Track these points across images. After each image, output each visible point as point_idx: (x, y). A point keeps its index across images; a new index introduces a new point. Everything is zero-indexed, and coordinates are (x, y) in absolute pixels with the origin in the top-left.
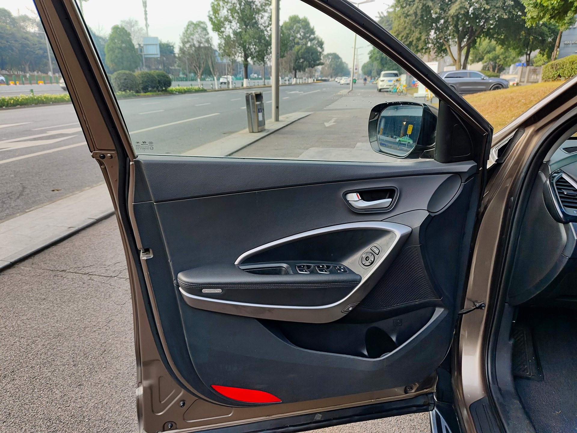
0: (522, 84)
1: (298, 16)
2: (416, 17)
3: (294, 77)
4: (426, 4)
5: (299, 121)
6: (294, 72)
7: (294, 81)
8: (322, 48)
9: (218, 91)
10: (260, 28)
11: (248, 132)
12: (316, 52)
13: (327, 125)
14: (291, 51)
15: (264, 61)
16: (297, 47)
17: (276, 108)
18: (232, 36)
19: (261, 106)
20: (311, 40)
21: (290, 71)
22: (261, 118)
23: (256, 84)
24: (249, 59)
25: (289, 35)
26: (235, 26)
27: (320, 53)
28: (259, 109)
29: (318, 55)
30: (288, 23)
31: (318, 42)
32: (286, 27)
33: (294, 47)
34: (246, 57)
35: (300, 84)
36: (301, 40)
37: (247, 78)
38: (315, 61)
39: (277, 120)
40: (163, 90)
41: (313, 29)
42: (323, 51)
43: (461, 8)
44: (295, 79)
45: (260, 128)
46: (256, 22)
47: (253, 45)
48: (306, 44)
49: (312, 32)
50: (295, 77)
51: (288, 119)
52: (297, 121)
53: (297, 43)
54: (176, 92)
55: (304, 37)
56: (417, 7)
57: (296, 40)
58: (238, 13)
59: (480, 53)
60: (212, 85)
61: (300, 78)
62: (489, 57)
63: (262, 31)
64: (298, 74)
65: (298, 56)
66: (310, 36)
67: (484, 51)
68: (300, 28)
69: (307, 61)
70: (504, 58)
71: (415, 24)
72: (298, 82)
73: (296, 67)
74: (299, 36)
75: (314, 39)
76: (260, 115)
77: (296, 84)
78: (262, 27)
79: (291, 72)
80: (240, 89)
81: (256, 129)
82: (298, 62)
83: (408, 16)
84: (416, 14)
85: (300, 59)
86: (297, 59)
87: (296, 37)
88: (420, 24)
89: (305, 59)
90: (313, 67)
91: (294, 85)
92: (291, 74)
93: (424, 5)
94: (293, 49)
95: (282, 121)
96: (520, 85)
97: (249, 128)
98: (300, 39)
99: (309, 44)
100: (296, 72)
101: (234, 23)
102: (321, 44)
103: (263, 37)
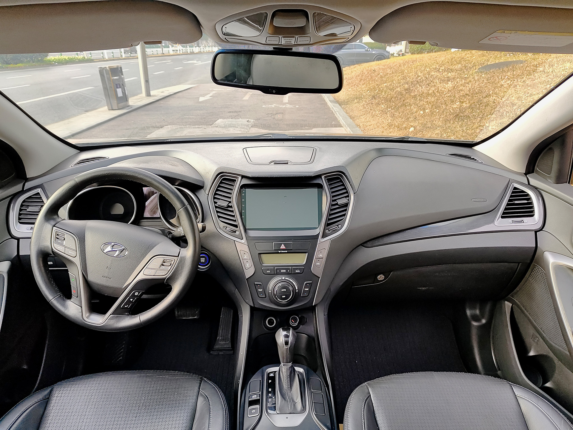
0: (406, 54)
5: (174, 96)
9: (107, 61)
11: (107, 109)
13: (201, 99)
17: (145, 82)
19: (119, 81)
22: (120, 94)
23: (156, 53)
28: (117, 85)
39: (148, 94)
40: (39, 61)
45: (120, 105)
51: (162, 93)
52: (172, 96)
54: (55, 62)
60: (113, 53)
76: (119, 90)
95: (153, 96)
96: (405, 55)
97: (108, 106)
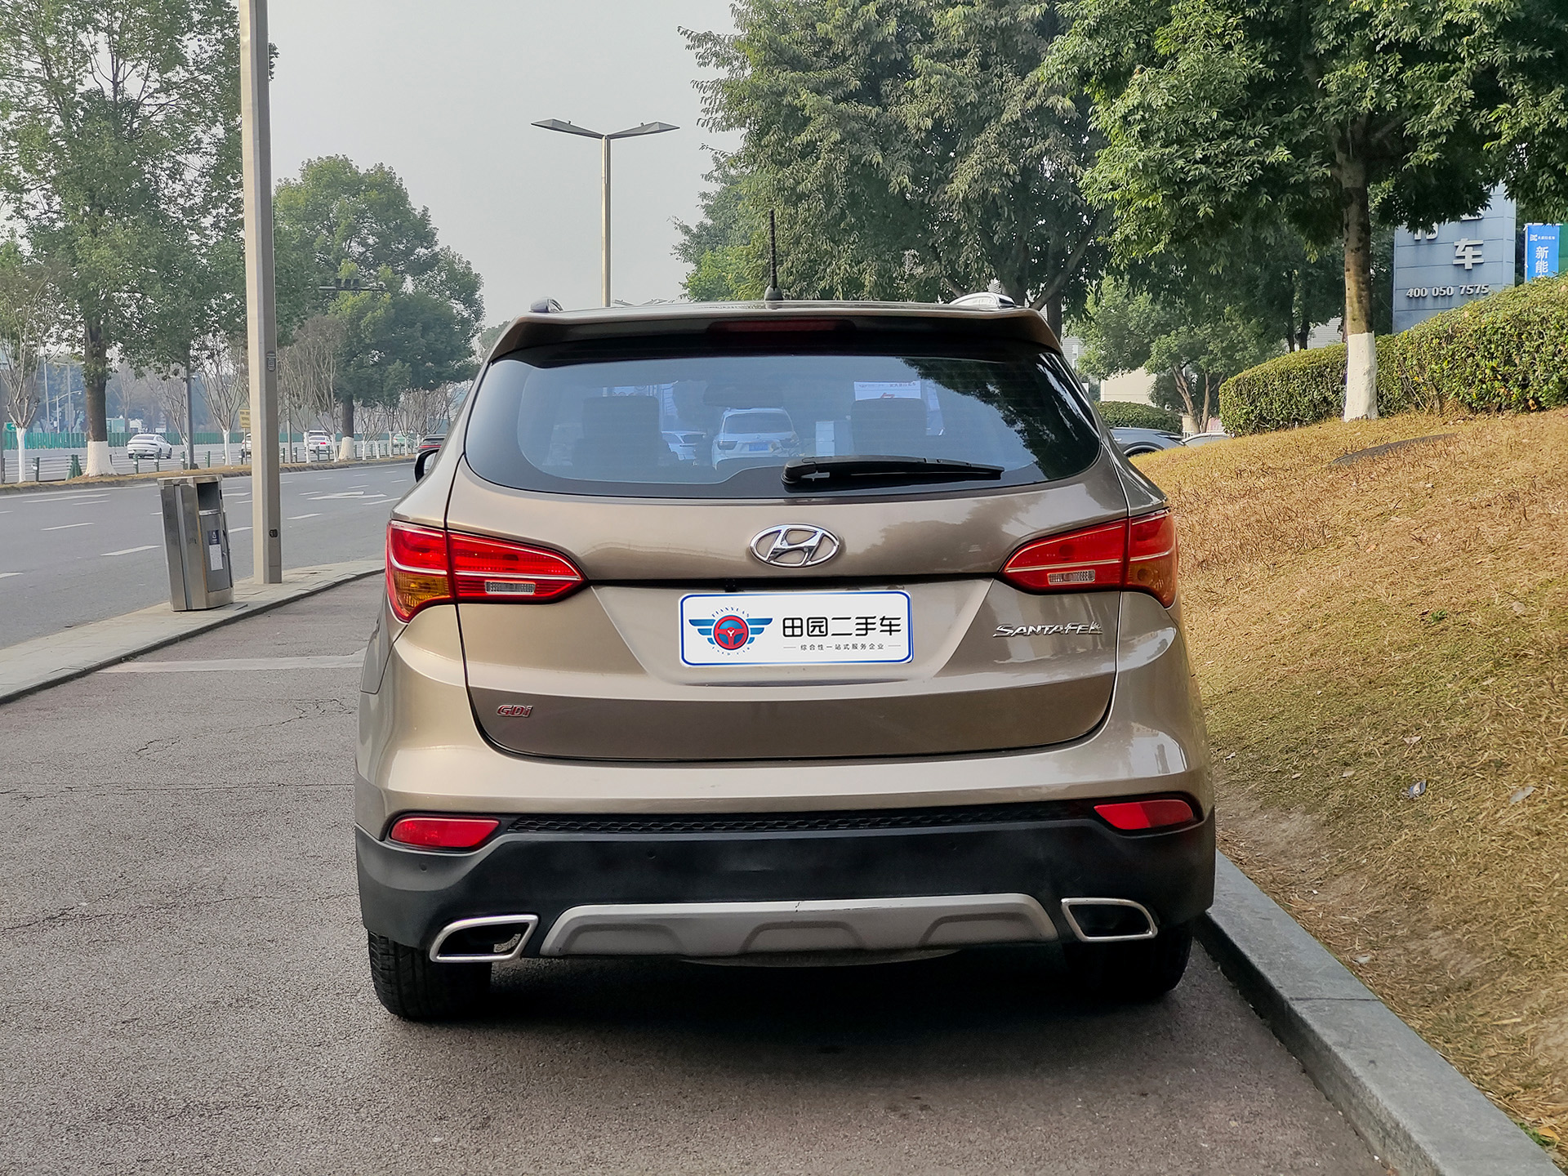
1: (346, 163)
2: (829, 205)
3: (340, 430)
4: (860, 157)
6: (339, 409)
7: (344, 449)
8: (470, 300)
10: (166, 217)
11: (171, 610)
12: (445, 321)
14: (318, 316)
15: (185, 359)
16: (348, 301)
17: (268, 534)
18: (26, 247)
19: (217, 522)
20: (420, 268)
21: (321, 403)
22: (216, 563)
24: (113, 353)
25: (307, 243)
26: (42, 206)
27: (465, 322)
28: (210, 534)
29: (452, 333)
30: (298, 188)
31: (453, 276)
32: (289, 208)
33: (335, 296)
34: (97, 342)
35: (370, 462)
36: (370, 266)
37: (101, 434)
38: (440, 358)
39: (274, 578)
41: (424, 218)
42: (478, 315)
43: (988, 174)
44: (346, 440)
45: (213, 595)
46: (144, 190)
47: (133, 290)
48: (393, 286)
49: (422, 232)
50: (349, 431)
51: (316, 576)
53: (348, 281)
55: (381, 254)
56: (829, 168)
57: (346, 269)
58: (56, 149)
59: (1131, 333)
61: (369, 437)
62: (1169, 348)
63: (178, 229)
64: (361, 415)
65: (358, 336)
66: (410, 251)
67: (1146, 324)
68: (361, 215)
69: (404, 361)
70: (1223, 350)
71: (833, 230)
72: (363, 452)
73: (348, 387)
74: (356, 249)
75: (433, 262)
76: (215, 551)
77: (354, 463)
78: (174, 212)
79: (327, 408)
80: (68, 487)
81: (198, 598)
82: (361, 366)
83: (801, 197)
84: (828, 190)
85: (367, 349)
86: (352, 352)
87: (343, 255)
88: (852, 228)
89: (393, 350)
90: (432, 388)
91: (341, 466)
92: (324, 417)
93: (855, 161)
94: (332, 305)
95: (290, 578)
97: (175, 597)
98: (361, 260)
99: (409, 285)
100: (350, 411)
101: (34, 196)
102: (466, 286)
103: (183, 257)
